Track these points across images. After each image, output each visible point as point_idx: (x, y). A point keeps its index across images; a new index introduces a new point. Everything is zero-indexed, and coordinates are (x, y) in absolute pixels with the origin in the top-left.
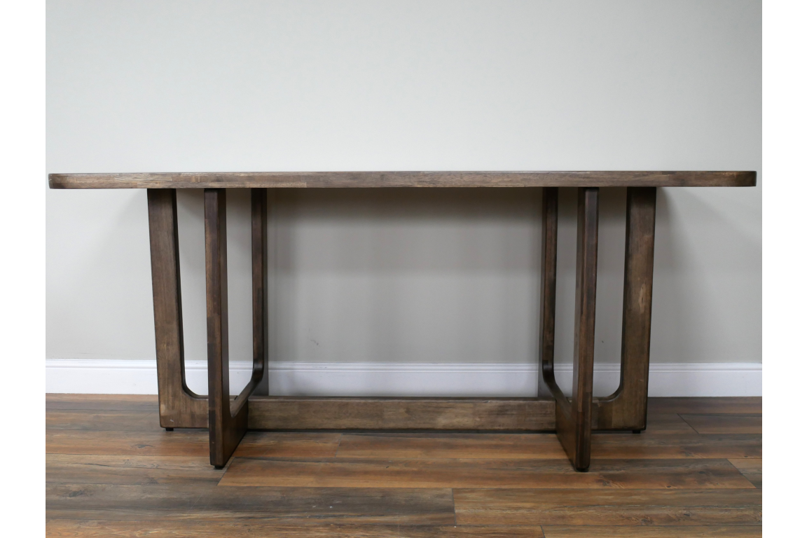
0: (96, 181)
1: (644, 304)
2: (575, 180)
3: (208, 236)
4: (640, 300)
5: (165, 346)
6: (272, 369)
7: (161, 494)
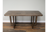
7: (12, 30)
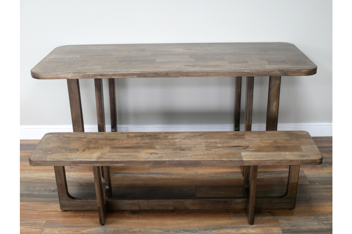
0: (52, 76)
1: (275, 108)
2: (243, 74)
3: (97, 93)
4: (274, 106)
5: (77, 127)
6: (119, 128)
